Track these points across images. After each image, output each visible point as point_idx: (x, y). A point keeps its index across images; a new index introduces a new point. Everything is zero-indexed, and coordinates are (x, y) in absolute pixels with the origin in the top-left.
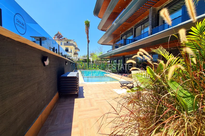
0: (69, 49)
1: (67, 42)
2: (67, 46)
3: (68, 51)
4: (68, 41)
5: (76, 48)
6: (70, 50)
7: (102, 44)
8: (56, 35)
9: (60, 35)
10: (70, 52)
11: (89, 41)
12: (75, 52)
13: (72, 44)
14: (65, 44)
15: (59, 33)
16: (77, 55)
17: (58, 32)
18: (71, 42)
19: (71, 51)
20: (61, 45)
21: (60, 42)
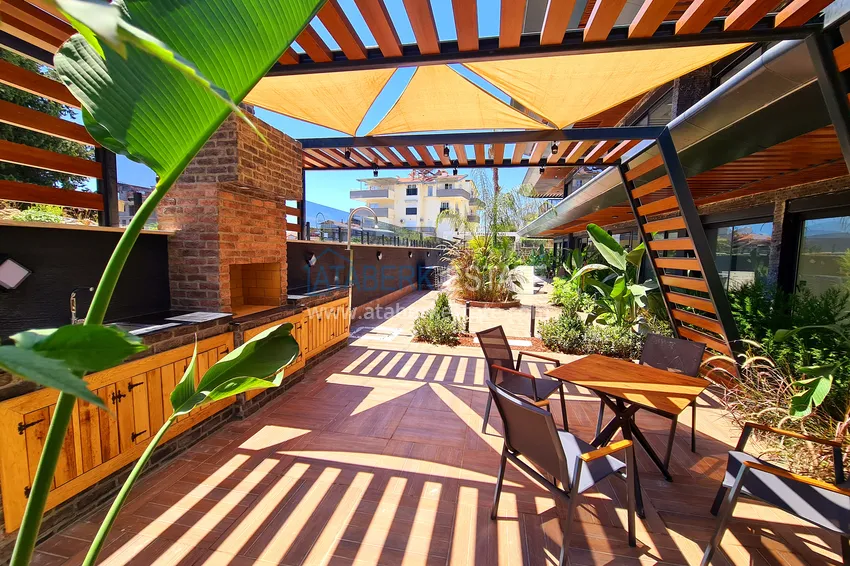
0: (450, 205)
1: (447, 185)
2: (445, 199)
4: (448, 181)
5: (472, 202)
6: (452, 211)
10: (452, 216)
12: (469, 215)
13: (461, 192)
14: (440, 194)
18: (457, 186)
19: (457, 211)
20: (430, 194)
21: (426, 188)
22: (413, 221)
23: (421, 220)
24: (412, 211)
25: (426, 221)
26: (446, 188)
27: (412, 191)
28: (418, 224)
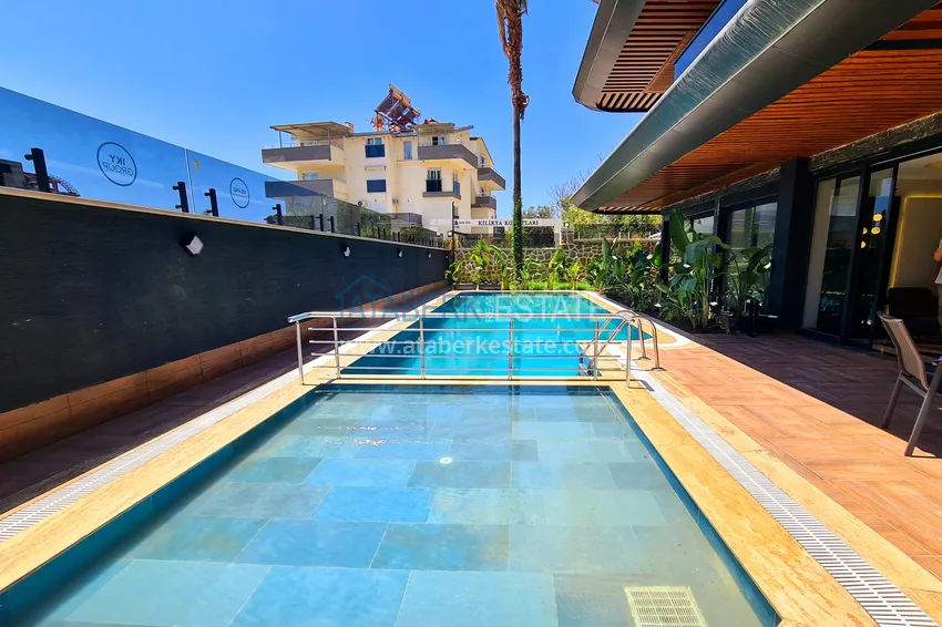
0: (443, 176)
1: (435, 139)
2: (434, 164)
3: (440, 189)
4: (437, 131)
5: (484, 173)
6: (447, 186)
7: (606, 109)
8: (384, 107)
9: (405, 107)
10: (448, 194)
11: (520, 104)
12: (479, 194)
13: (460, 151)
14: (424, 154)
15: (396, 94)
16: (490, 212)
17: (391, 91)
18: (453, 140)
19: (456, 186)
20: (408, 157)
21: (400, 143)
22: (380, 204)
23: (394, 202)
24: (377, 186)
25: (403, 201)
26: (435, 144)
27: (375, 151)
28: (390, 209)
